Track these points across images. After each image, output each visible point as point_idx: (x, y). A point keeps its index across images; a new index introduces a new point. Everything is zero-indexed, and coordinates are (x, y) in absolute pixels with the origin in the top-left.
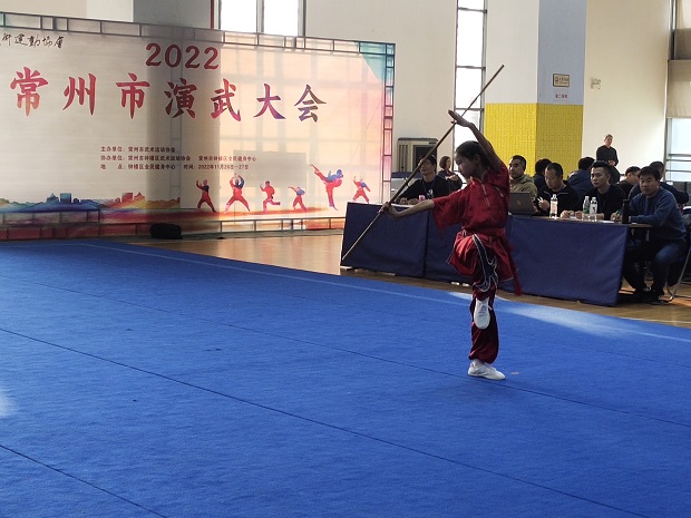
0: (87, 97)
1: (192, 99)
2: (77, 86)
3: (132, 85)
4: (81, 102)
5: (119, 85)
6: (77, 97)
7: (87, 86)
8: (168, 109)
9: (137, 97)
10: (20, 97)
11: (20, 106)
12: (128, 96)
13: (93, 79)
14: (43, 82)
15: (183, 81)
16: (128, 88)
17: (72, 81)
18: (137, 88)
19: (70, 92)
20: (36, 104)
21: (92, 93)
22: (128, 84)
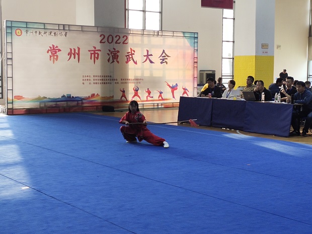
0: (77, 56)
1: (118, 56)
2: (73, 52)
3: (94, 51)
4: (75, 58)
5: (89, 51)
6: (73, 56)
7: (77, 51)
8: (109, 60)
9: (96, 55)
10: (51, 56)
11: (50, 60)
12: (93, 55)
13: (79, 49)
14: (60, 50)
15: (114, 49)
16: (93, 52)
17: (71, 50)
18: (96, 52)
19: (70, 54)
20: (57, 59)
21: (78, 54)
22: (93, 51)
